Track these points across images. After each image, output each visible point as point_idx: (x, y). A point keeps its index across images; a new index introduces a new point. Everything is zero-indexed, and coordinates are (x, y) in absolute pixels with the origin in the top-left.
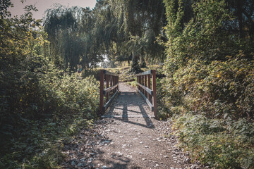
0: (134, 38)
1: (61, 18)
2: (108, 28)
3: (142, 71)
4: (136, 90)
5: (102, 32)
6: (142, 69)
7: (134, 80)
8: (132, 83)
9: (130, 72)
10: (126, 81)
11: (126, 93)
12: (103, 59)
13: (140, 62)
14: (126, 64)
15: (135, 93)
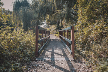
0: (59, 11)
1: (21, 2)
2: (45, 7)
3: (61, 29)
4: (58, 38)
5: (42, 9)
6: (61, 28)
7: (57, 33)
8: (57, 35)
9: (56, 29)
10: (54, 34)
11: (54, 40)
12: (43, 24)
13: (60, 25)
14: (54, 26)
15: (58, 40)
